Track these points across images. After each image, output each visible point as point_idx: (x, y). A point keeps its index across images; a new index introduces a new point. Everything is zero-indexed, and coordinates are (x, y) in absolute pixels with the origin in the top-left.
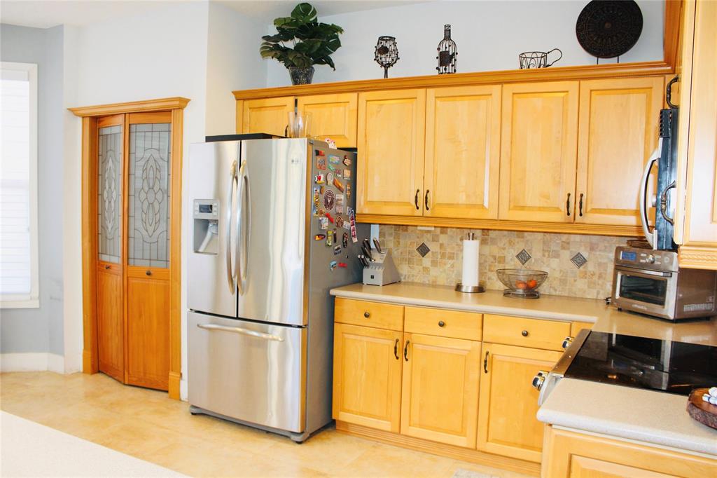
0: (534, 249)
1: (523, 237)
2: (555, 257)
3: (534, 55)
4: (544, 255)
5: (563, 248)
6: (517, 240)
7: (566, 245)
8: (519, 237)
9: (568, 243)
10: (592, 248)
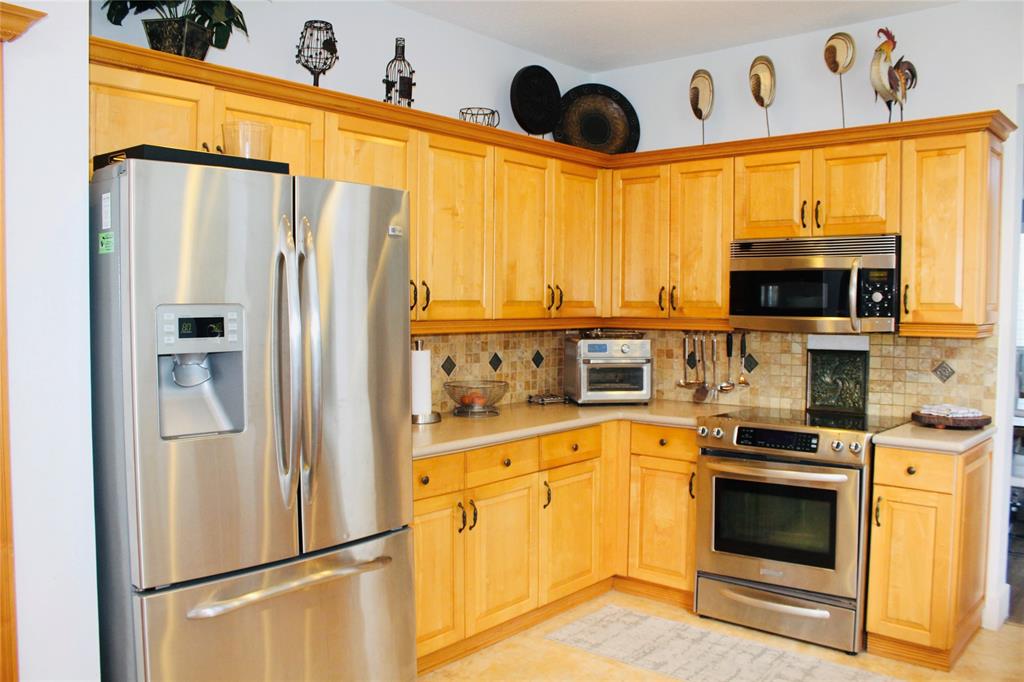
0: (458, 355)
1: (447, 341)
2: (476, 362)
3: (481, 112)
4: (467, 361)
5: (483, 350)
6: (442, 344)
7: (484, 346)
8: (443, 341)
9: (486, 343)
10: (506, 346)
